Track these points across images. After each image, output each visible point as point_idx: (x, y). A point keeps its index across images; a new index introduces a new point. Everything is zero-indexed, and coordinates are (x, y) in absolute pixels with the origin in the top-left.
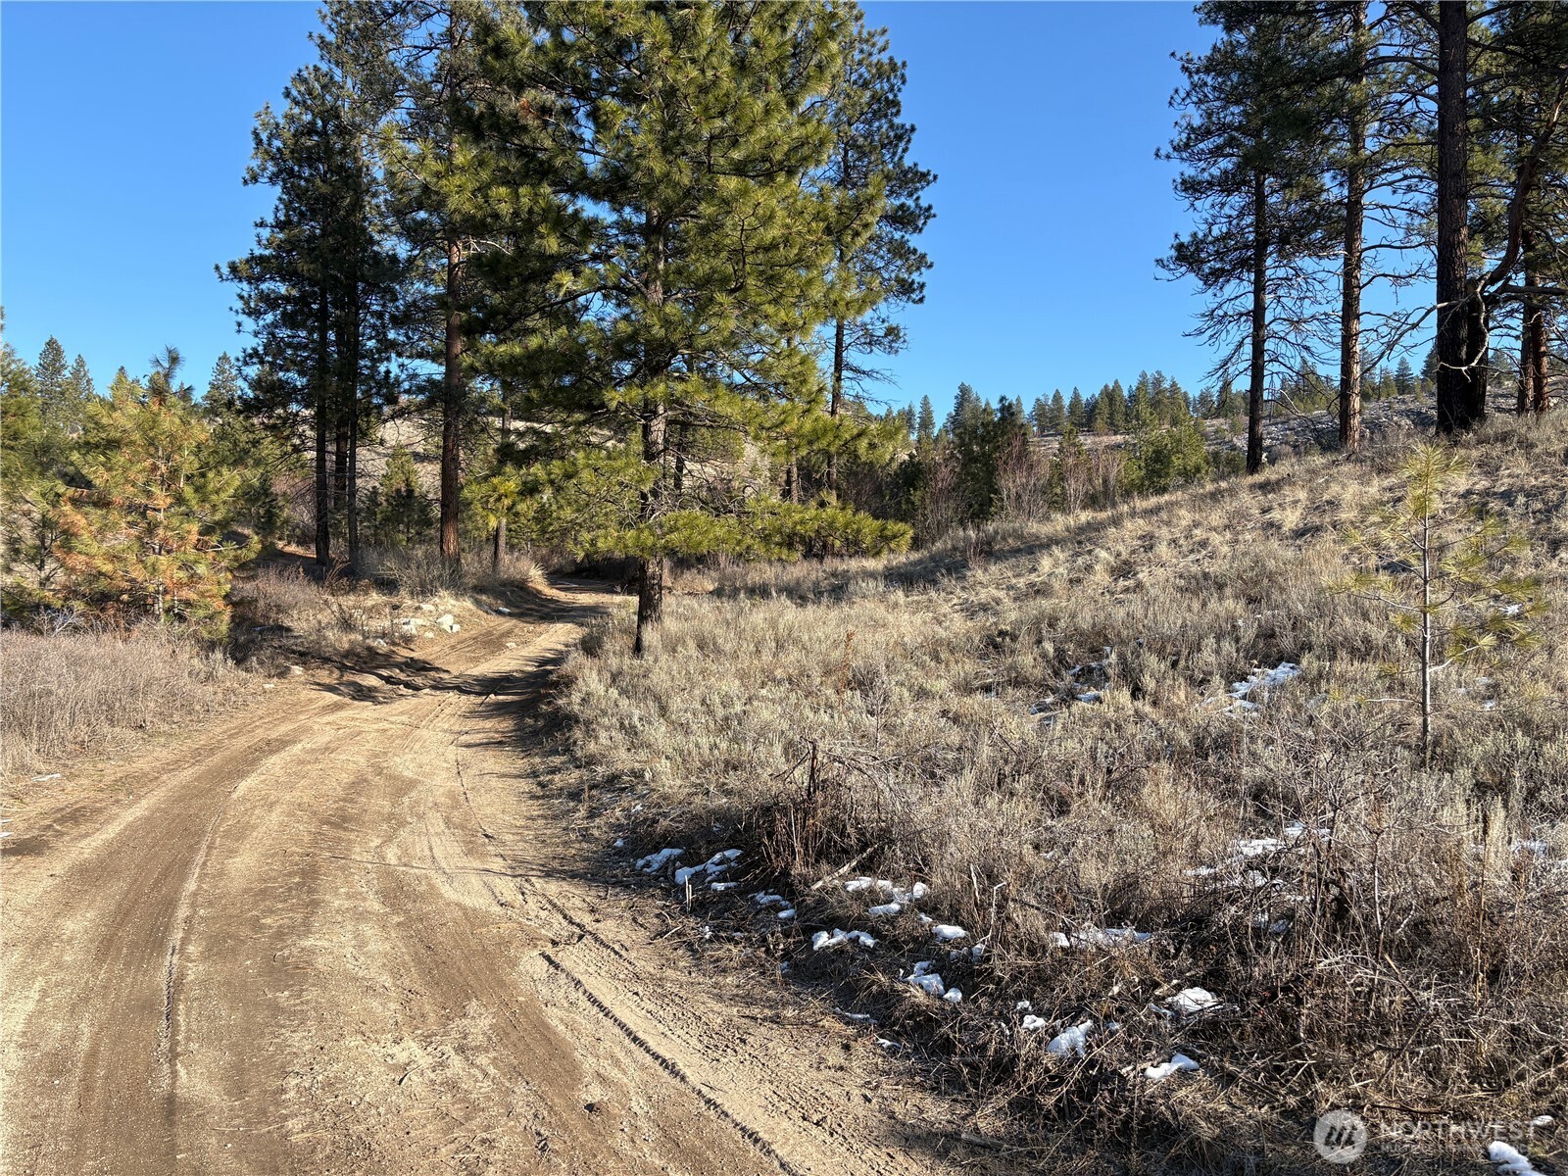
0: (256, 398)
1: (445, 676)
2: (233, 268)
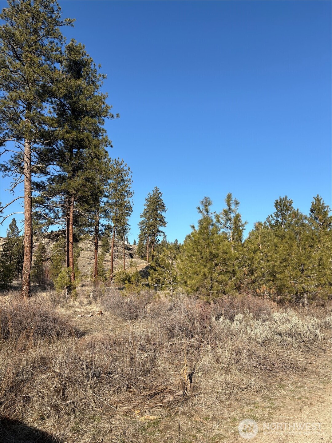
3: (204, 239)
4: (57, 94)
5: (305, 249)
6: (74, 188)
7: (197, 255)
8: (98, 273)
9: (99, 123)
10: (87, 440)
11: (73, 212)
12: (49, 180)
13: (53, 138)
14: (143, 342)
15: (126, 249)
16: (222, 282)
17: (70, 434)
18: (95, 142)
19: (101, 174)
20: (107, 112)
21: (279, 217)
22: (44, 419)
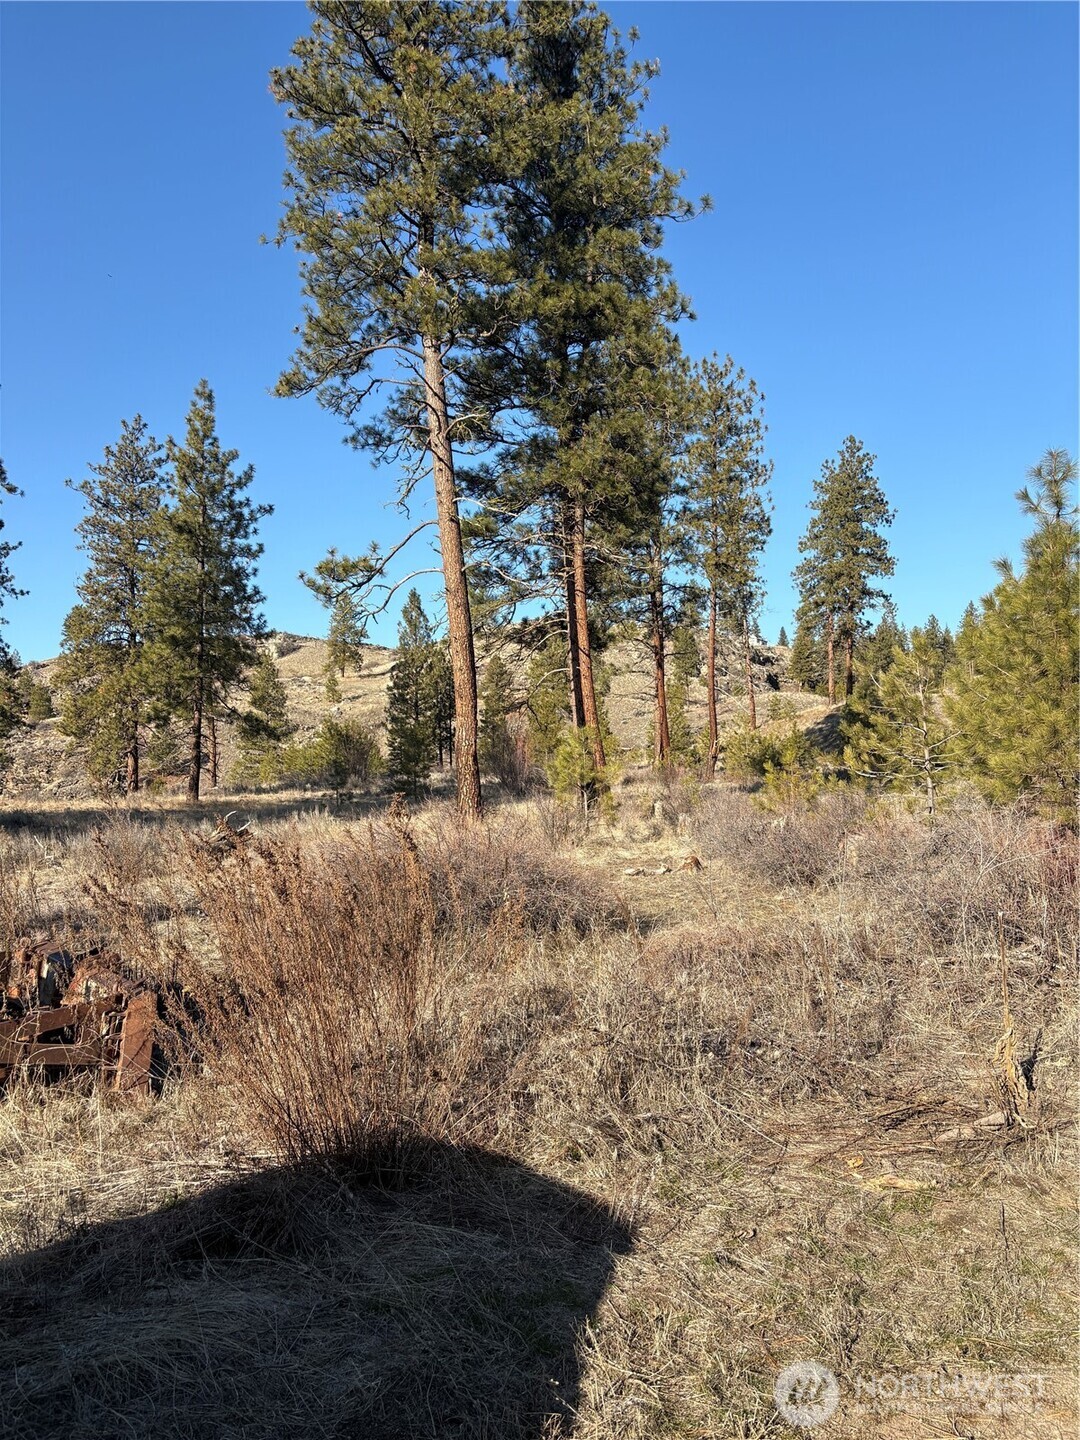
4: (504, 169)
6: (579, 475)
7: (1022, 664)
8: (670, 740)
9: (646, 241)
10: (708, 1227)
11: (584, 554)
12: (502, 459)
13: (504, 320)
14: (849, 954)
15: (753, 660)
17: (655, 1206)
18: (635, 311)
19: (663, 417)
20: (668, 199)
22: (577, 1157)
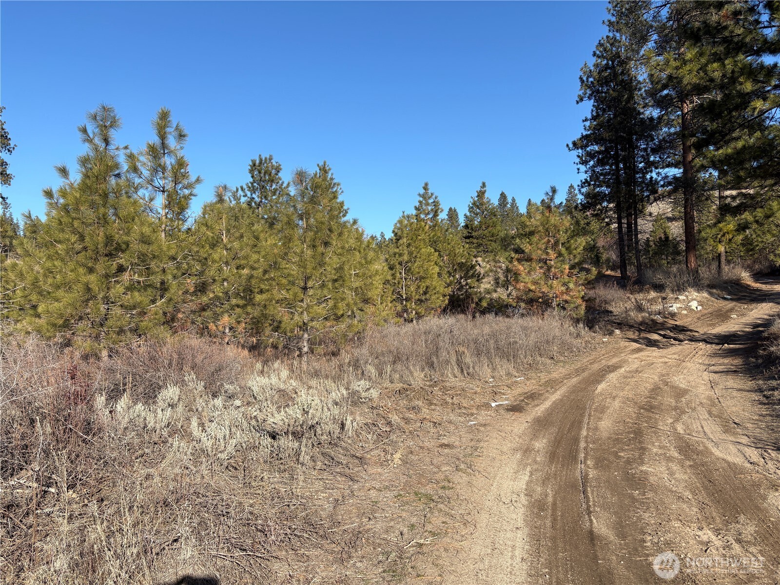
0: (588, 202)
1: (696, 334)
2: (574, 144)
3: (93, 205)
5: (314, 246)
7: (69, 240)
16: (134, 307)
21: (255, 193)
